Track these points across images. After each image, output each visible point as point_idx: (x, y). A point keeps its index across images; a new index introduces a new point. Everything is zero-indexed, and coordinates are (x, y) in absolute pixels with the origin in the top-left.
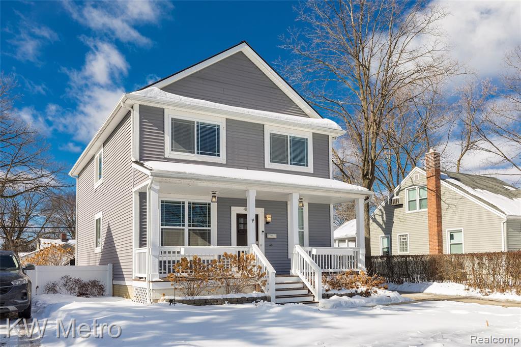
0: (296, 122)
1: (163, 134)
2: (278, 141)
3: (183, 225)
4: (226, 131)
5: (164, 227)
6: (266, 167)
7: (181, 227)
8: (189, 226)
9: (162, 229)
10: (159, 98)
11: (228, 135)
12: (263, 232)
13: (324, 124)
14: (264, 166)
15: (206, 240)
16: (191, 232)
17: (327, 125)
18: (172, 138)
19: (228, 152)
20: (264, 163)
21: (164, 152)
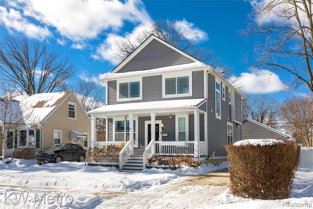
0: (175, 70)
1: (116, 92)
2: (170, 83)
3: (124, 132)
4: (143, 83)
7: (123, 133)
8: (126, 132)
9: (116, 134)
10: (110, 77)
12: (161, 133)
13: (193, 66)
14: (162, 98)
16: (127, 134)
17: (195, 66)
18: (120, 93)
19: (144, 94)
20: (162, 96)
21: (116, 100)
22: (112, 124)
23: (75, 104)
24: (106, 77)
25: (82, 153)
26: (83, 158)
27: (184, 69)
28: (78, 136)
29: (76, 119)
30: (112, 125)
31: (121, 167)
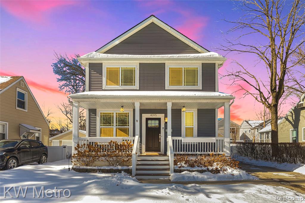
1: (102, 77)
2: (176, 72)
3: (113, 126)
4: (140, 70)
5: (102, 127)
6: (166, 89)
8: (116, 126)
10: (95, 57)
11: (140, 73)
12: (163, 128)
14: (165, 88)
15: (126, 134)
16: (117, 129)
18: (107, 79)
19: (140, 83)
20: (165, 87)
21: (102, 87)
22: (96, 115)
23: (26, 93)
24: (89, 56)
25: (44, 152)
26: (46, 158)
27: (197, 58)
28: (31, 131)
29: (27, 111)
30: (95, 117)
31: (134, 172)
